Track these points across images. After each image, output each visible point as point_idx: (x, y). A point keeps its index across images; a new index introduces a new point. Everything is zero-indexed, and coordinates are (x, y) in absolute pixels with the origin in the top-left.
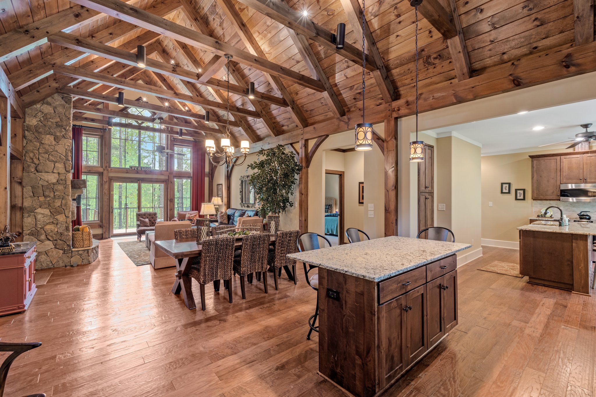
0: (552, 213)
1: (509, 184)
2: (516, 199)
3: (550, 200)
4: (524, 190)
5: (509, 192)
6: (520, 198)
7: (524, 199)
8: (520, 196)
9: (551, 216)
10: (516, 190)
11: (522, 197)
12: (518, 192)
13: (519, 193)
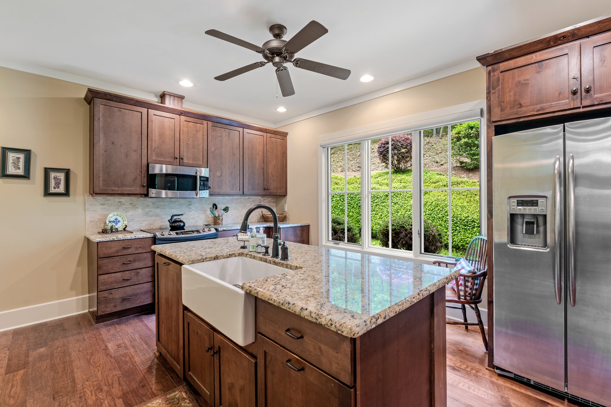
0: (126, 223)
1: (27, 153)
2: (47, 193)
3: (129, 195)
4: (67, 173)
5: (26, 176)
6: (57, 191)
7: (67, 193)
8: (57, 185)
9: (124, 229)
10: (47, 171)
11: (62, 189)
12: (53, 175)
13: (55, 178)
